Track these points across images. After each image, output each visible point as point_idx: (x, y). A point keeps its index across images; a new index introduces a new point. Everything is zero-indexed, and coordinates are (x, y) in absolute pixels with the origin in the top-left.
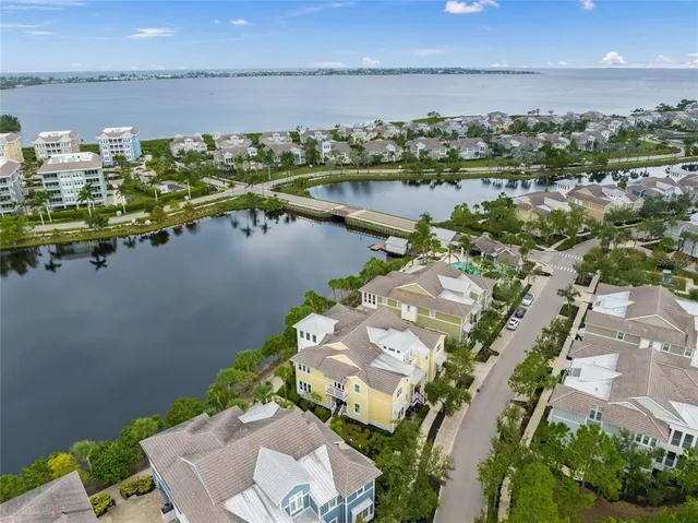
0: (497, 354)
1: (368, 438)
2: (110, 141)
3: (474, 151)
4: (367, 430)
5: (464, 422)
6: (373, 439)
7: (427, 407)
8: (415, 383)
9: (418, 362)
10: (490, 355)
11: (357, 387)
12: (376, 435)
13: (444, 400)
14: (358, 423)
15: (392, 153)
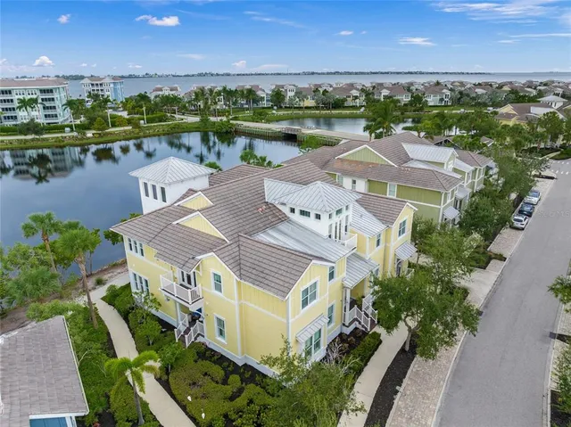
0: (502, 258)
1: (232, 398)
2: (92, 85)
3: (438, 98)
4: (234, 379)
5: (456, 373)
6: (241, 401)
7: (377, 337)
8: (350, 284)
9: (360, 246)
10: (490, 259)
11: (218, 279)
12: (251, 390)
13: (412, 323)
14: (221, 360)
15: (356, 97)
